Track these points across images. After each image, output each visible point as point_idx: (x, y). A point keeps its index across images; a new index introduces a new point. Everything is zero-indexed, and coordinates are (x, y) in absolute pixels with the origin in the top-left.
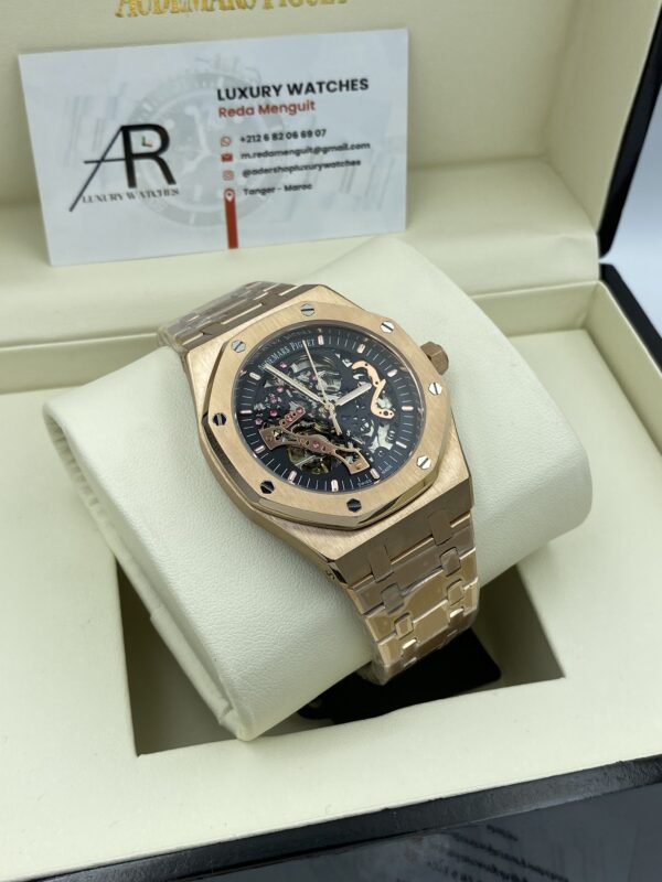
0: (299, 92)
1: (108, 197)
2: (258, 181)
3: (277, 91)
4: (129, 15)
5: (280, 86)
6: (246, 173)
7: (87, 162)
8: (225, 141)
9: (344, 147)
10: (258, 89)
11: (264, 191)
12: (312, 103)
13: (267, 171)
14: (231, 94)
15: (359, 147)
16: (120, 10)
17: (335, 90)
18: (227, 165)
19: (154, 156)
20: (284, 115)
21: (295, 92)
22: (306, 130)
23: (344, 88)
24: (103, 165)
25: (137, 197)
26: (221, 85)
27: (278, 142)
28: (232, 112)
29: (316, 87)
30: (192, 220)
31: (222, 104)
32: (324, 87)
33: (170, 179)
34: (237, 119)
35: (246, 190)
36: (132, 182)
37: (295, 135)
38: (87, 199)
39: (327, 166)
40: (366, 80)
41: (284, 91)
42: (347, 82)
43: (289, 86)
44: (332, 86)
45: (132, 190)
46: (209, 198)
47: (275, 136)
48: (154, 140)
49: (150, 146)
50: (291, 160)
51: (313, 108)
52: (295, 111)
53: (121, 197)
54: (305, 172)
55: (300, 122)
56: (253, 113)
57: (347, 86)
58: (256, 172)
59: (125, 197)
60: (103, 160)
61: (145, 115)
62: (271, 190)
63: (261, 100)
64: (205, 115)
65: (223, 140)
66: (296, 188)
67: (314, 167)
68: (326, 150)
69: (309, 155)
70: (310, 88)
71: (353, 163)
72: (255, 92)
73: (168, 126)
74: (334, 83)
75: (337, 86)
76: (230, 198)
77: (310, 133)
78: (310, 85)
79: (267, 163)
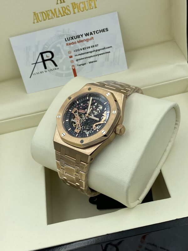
0: (88, 35)
1: (40, 73)
2: (81, 62)
3: (82, 36)
4: (37, 23)
5: (82, 35)
6: (77, 60)
7: (32, 64)
8: (70, 52)
9: (104, 48)
10: (76, 36)
11: (83, 65)
12: (93, 38)
13: (83, 59)
14: (69, 39)
15: (109, 48)
16: (34, 21)
17: (99, 33)
18: (71, 59)
19: (50, 60)
20: (85, 42)
21: (87, 35)
22: (92, 45)
23: (101, 32)
24: (37, 64)
25: (47, 72)
26: (66, 37)
27: (85, 50)
28: (70, 44)
29: (93, 33)
30: (64, 75)
31: (67, 42)
32: (95, 32)
33: (56, 65)
34: (72, 46)
35: (78, 65)
36: (46, 68)
37: (89, 47)
38: (34, 74)
39: (100, 54)
40: (107, 28)
41: (84, 36)
42: (102, 30)
43: (85, 34)
44: (98, 32)
45: (46, 70)
46: (68, 69)
47: (83, 49)
48: (50, 55)
49: (49, 57)
50: (89, 55)
51: (93, 39)
52: (88, 40)
53: (43, 72)
54: (94, 57)
55: (90, 44)
56: (76, 43)
57: (102, 31)
58: (80, 59)
59: (44, 72)
60: (36, 63)
61: (46, 49)
62: (85, 64)
63: (78, 39)
64: (63, 46)
65: (69, 52)
66: (92, 62)
67: (97, 55)
68: (99, 50)
69: (94, 52)
70: (91, 34)
71: (108, 52)
72: (76, 37)
73: (53, 51)
74: (98, 31)
75: (99, 32)
76: (74, 68)
77: (94, 46)
78: (91, 33)
79: (82, 56)
